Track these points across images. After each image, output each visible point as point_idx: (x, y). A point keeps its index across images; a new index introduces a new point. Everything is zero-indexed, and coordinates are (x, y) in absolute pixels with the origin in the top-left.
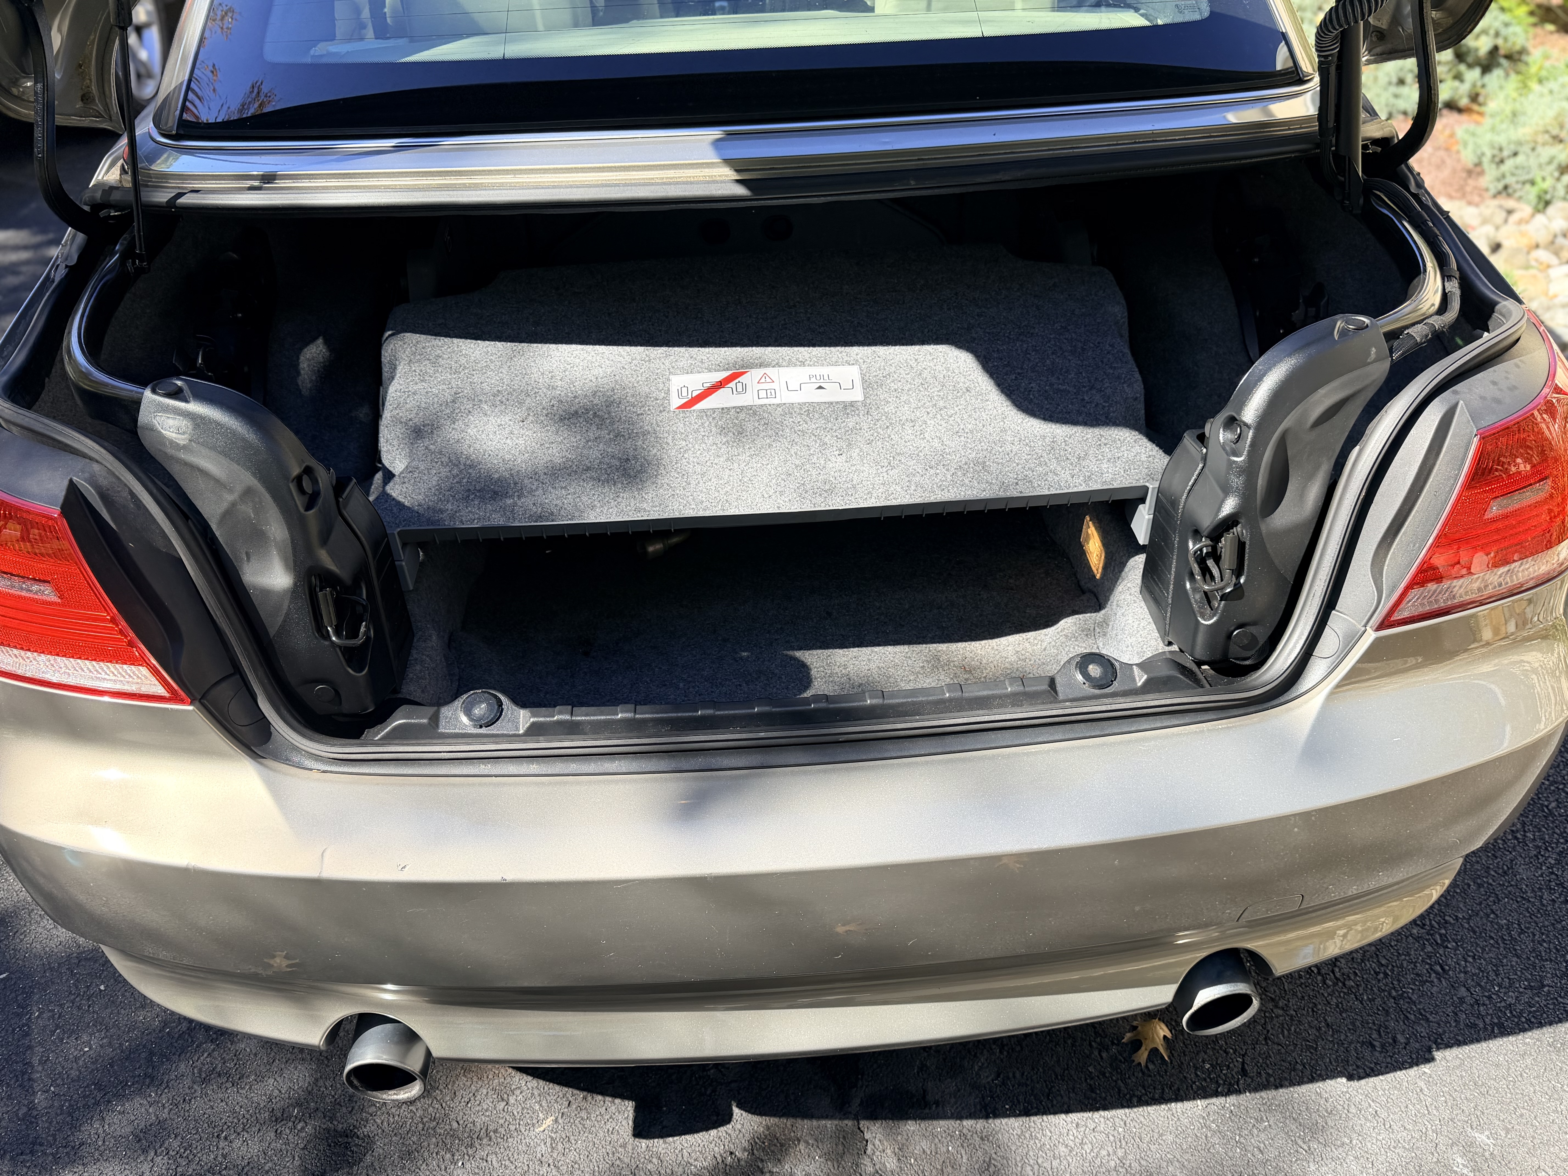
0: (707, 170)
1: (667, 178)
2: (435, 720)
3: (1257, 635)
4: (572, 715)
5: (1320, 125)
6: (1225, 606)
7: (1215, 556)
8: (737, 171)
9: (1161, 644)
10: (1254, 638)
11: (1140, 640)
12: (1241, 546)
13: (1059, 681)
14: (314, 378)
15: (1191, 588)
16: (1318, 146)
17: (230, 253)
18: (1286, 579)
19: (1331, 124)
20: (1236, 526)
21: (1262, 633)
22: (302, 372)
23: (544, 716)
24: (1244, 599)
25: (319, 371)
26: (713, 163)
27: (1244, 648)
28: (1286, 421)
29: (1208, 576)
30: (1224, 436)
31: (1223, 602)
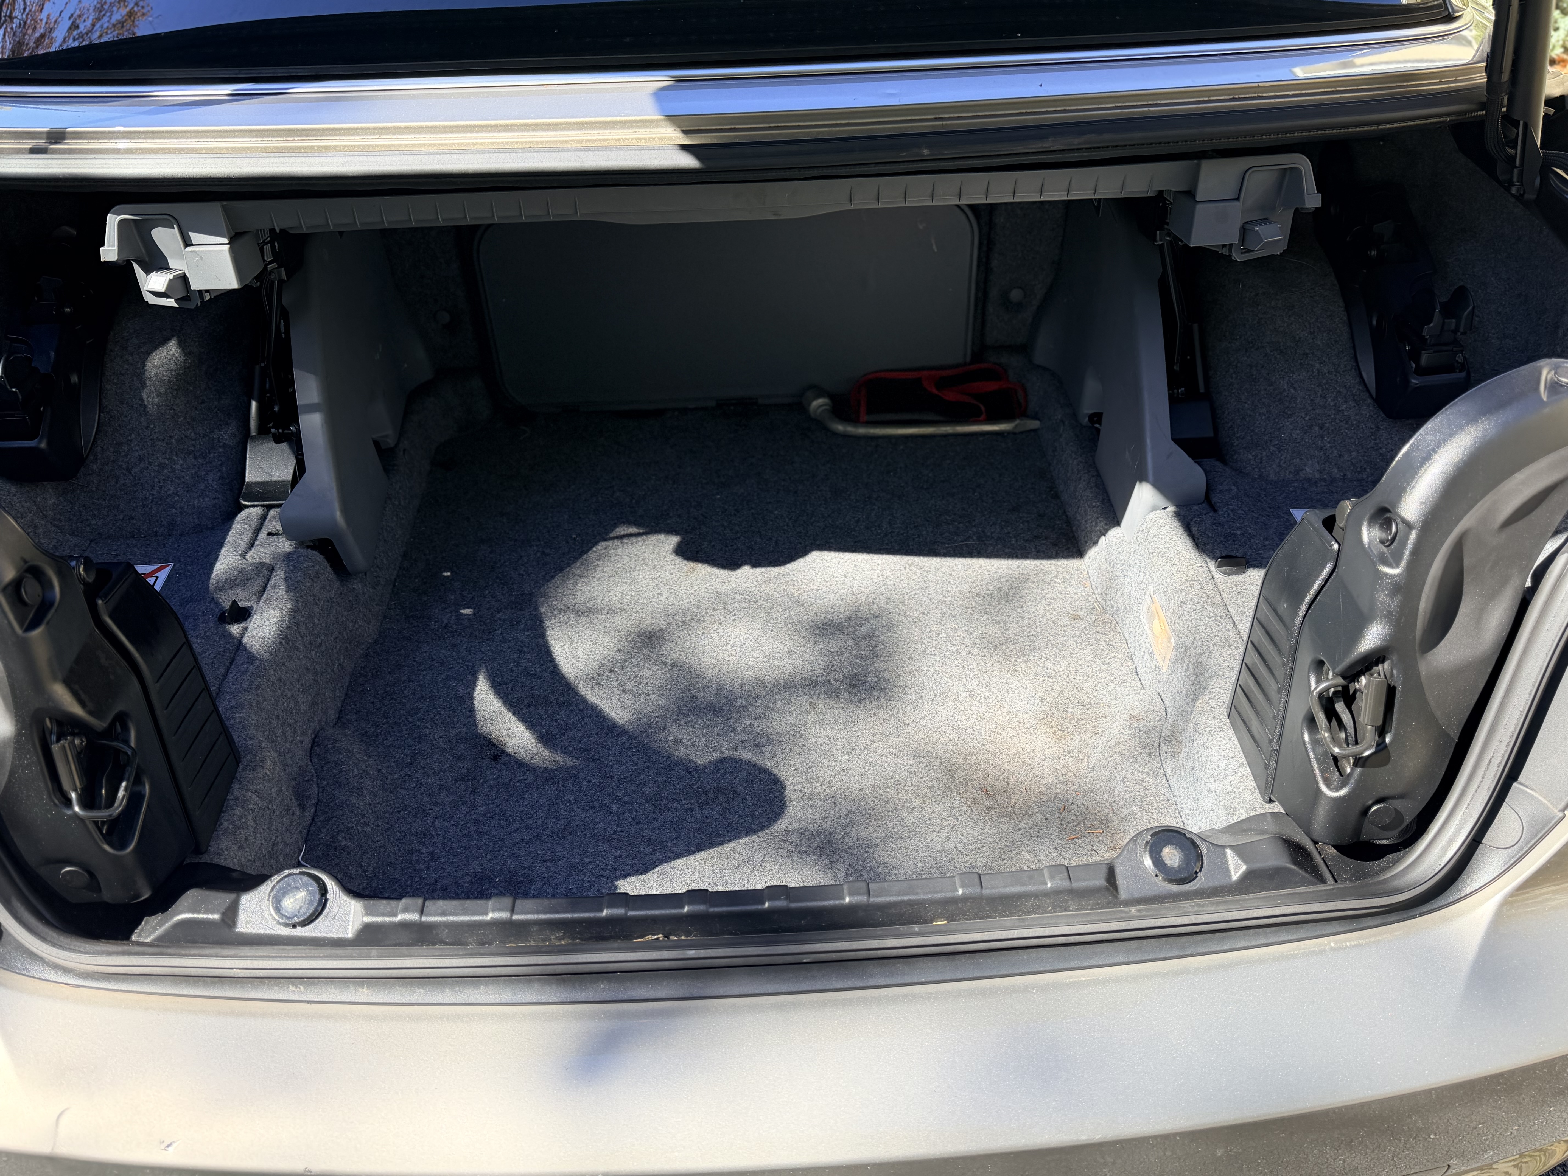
0: (642, 130)
1: (587, 141)
2: (231, 914)
3: (1402, 811)
4: (422, 913)
5: (1489, 77)
6: (1361, 774)
7: (1349, 698)
8: (685, 132)
9: (1260, 800)
10: (1399, 815)
11: (1230, 789)
12: (1391, 691)
13: (1119, 871)
14: (163, 390)
15: (1311, 739)
16: (1483, 106)
17: (67, 228)
18: (1448, 736)
19: (1506, 76)
20: (1383, 662)
21: (1410, 809)
22: (148, 383)
23: (383, 915)
24: (1389, 766)
25: (169, 382)
26: (651, 122)
27: (1385, 828)
28: (1466, 518)
29: (1334, 722)
30: (1369, 534)
31: (1358, 770)
